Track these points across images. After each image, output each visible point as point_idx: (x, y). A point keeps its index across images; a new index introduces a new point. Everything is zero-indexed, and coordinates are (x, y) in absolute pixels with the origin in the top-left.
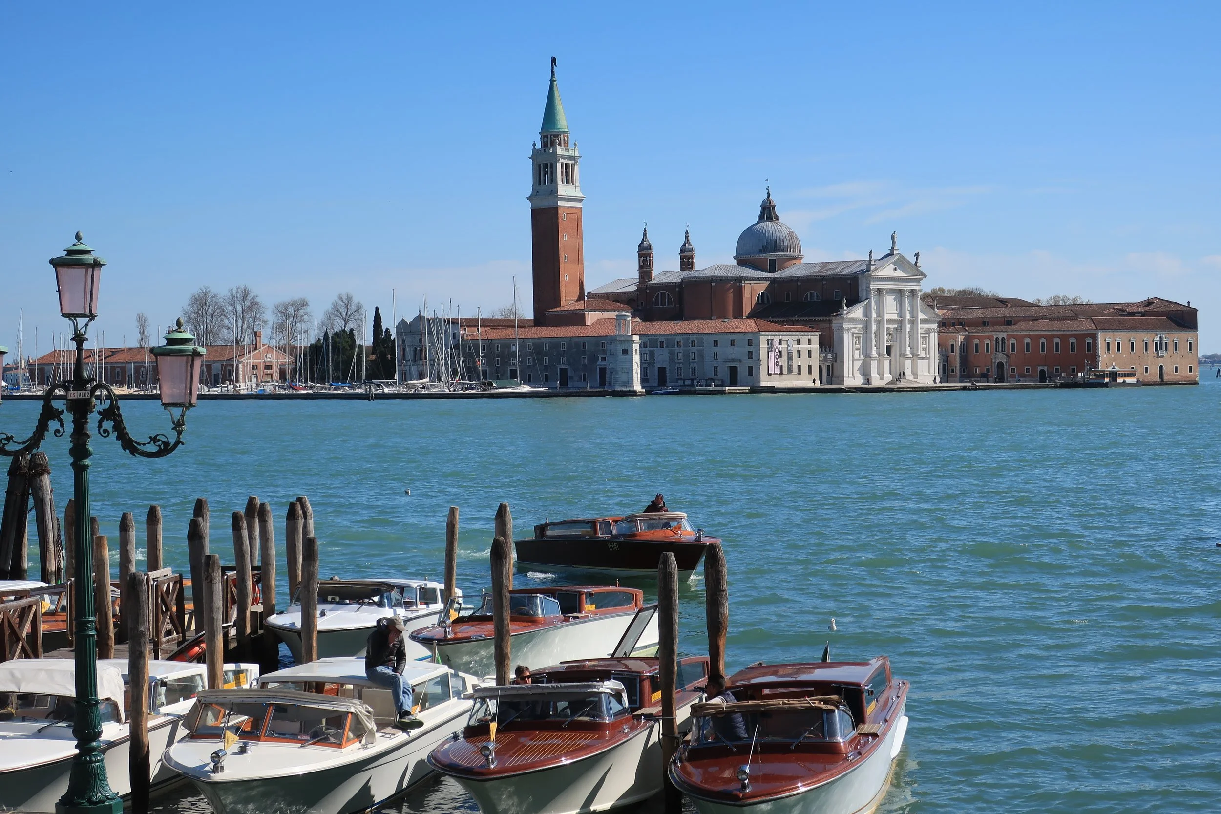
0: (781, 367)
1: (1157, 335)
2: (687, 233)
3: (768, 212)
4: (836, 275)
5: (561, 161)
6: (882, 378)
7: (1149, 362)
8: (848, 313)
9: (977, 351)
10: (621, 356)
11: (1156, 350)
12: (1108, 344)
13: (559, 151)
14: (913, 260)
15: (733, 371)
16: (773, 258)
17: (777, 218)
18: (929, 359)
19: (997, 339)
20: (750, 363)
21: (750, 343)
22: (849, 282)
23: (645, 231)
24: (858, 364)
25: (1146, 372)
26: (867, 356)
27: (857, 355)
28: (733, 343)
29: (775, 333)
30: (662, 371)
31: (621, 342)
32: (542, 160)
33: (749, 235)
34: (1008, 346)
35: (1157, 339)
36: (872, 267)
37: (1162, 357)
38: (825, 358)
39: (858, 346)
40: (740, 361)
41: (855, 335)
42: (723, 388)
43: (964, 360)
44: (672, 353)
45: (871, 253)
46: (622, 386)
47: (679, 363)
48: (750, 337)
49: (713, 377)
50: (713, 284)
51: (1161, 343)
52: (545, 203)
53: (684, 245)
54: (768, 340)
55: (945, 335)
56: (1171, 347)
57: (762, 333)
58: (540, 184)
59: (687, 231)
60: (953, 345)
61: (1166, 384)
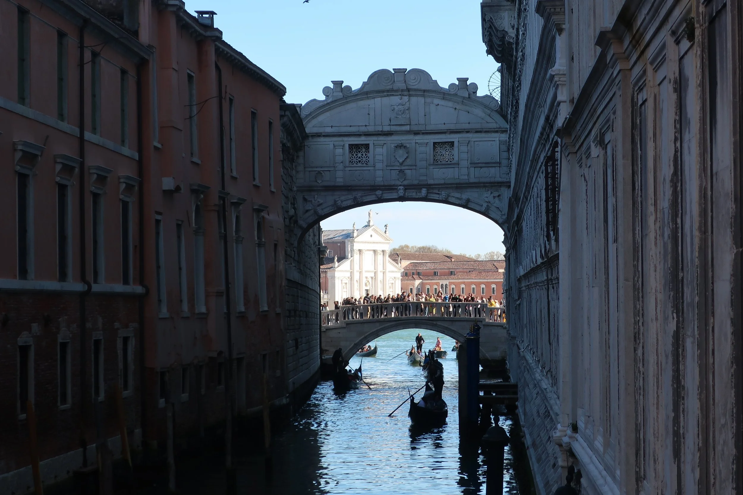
8: (338, 266)
19: (442, 285)
22: (339, 244)
27: (344, 296)
34: (450, 290)
36: (355, 234)
38: (323, 298)
39: (345, 291)
41: (343, 283)
45: (354, 224)
55: (406, 282)
60: (411, 289)
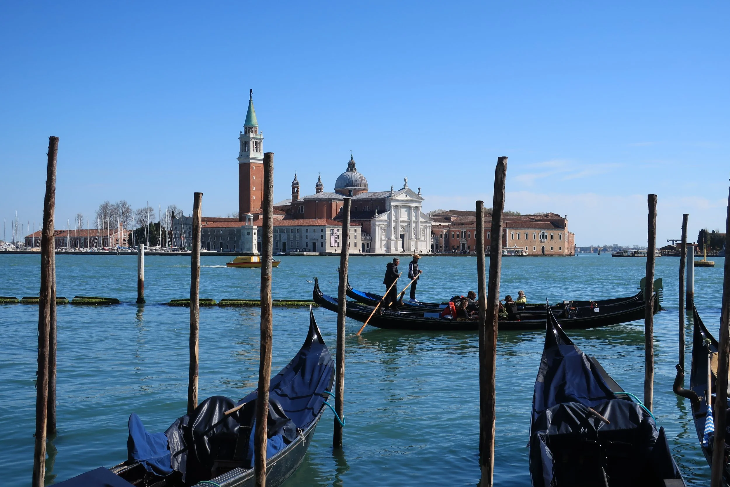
0: (338, 243)
1: (541, 231)
2: (319, 177)
3: (351, 167)
4: (377, 198)
5: (253, 140)
6: (397, 249)
7: (536, 245)
8: (378, 217)
9: (453, 237)
10: (247, 236)
11: (540, 238)
12: (513, 235)
13: (252, 135)
14: (417, 192)
15: (314, 244)
16: (351, 189)
17: (356, 170)
18: (426, 241)
19: (462, 232)
20: (322, 241)
21: (322, 231)
22: (382, 202)
23: (296, 175)
24: (384, 243)
25: (534, 249)
26: (389, 239)
27: (383, 238)
28: (314, 231)
29: (335, 226)
30: (284, 244)
31: (247, 229)
32: (244, 141)
33: (341, 178)
34: (467, 235)
35: (541, 233)
36: (392, 195)
37: (544, 242)
38: (365, 239)
39: (384, 234)
40: (317, 240)
41: (382, 228)
42: (303, 253)
43: (447, 242)
44: (288, 235)
45: (392, 187)
46: (247, 251)
47: (291, 240)
48: (322, 228)
49: (306, 248)
50: (317, 202)
51: (543, 235)
52: (245, 161)
53: (318, 183)
54: (331, 229)
56: (549, 237)
57: (327, 226)
58: (243, 151)
59: (319, 176)
60: (441, 234)
61: (546, 256)
